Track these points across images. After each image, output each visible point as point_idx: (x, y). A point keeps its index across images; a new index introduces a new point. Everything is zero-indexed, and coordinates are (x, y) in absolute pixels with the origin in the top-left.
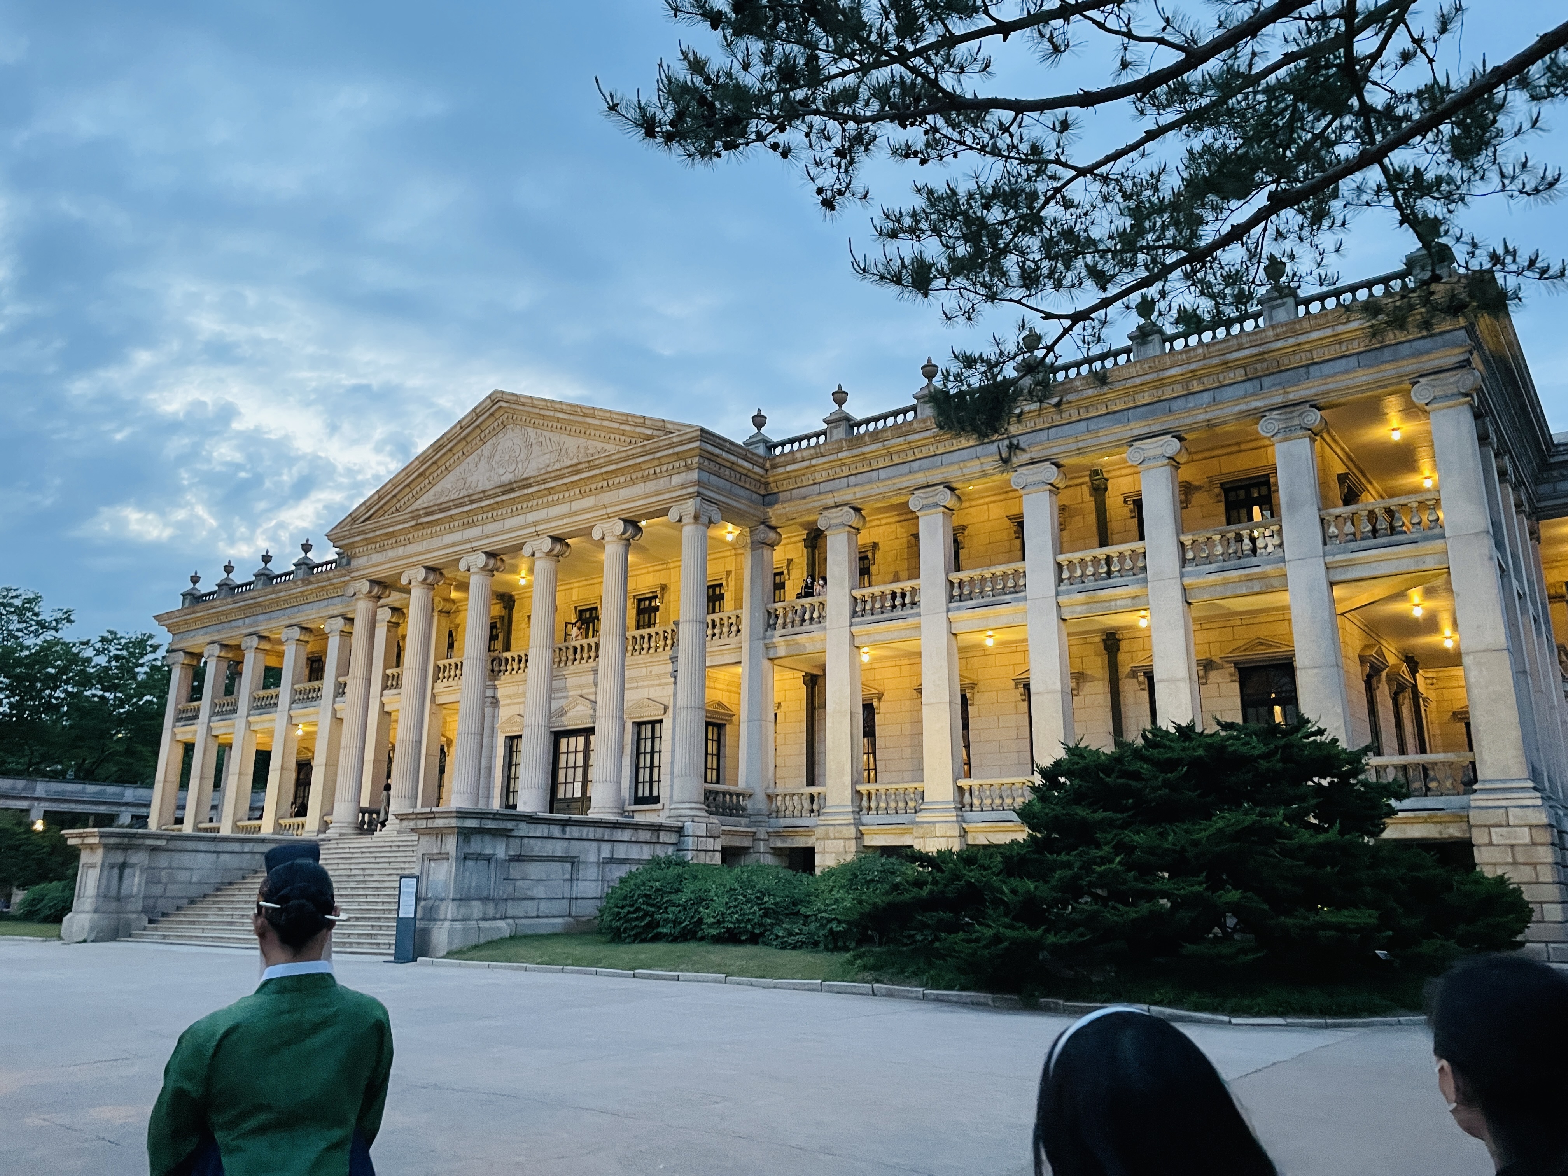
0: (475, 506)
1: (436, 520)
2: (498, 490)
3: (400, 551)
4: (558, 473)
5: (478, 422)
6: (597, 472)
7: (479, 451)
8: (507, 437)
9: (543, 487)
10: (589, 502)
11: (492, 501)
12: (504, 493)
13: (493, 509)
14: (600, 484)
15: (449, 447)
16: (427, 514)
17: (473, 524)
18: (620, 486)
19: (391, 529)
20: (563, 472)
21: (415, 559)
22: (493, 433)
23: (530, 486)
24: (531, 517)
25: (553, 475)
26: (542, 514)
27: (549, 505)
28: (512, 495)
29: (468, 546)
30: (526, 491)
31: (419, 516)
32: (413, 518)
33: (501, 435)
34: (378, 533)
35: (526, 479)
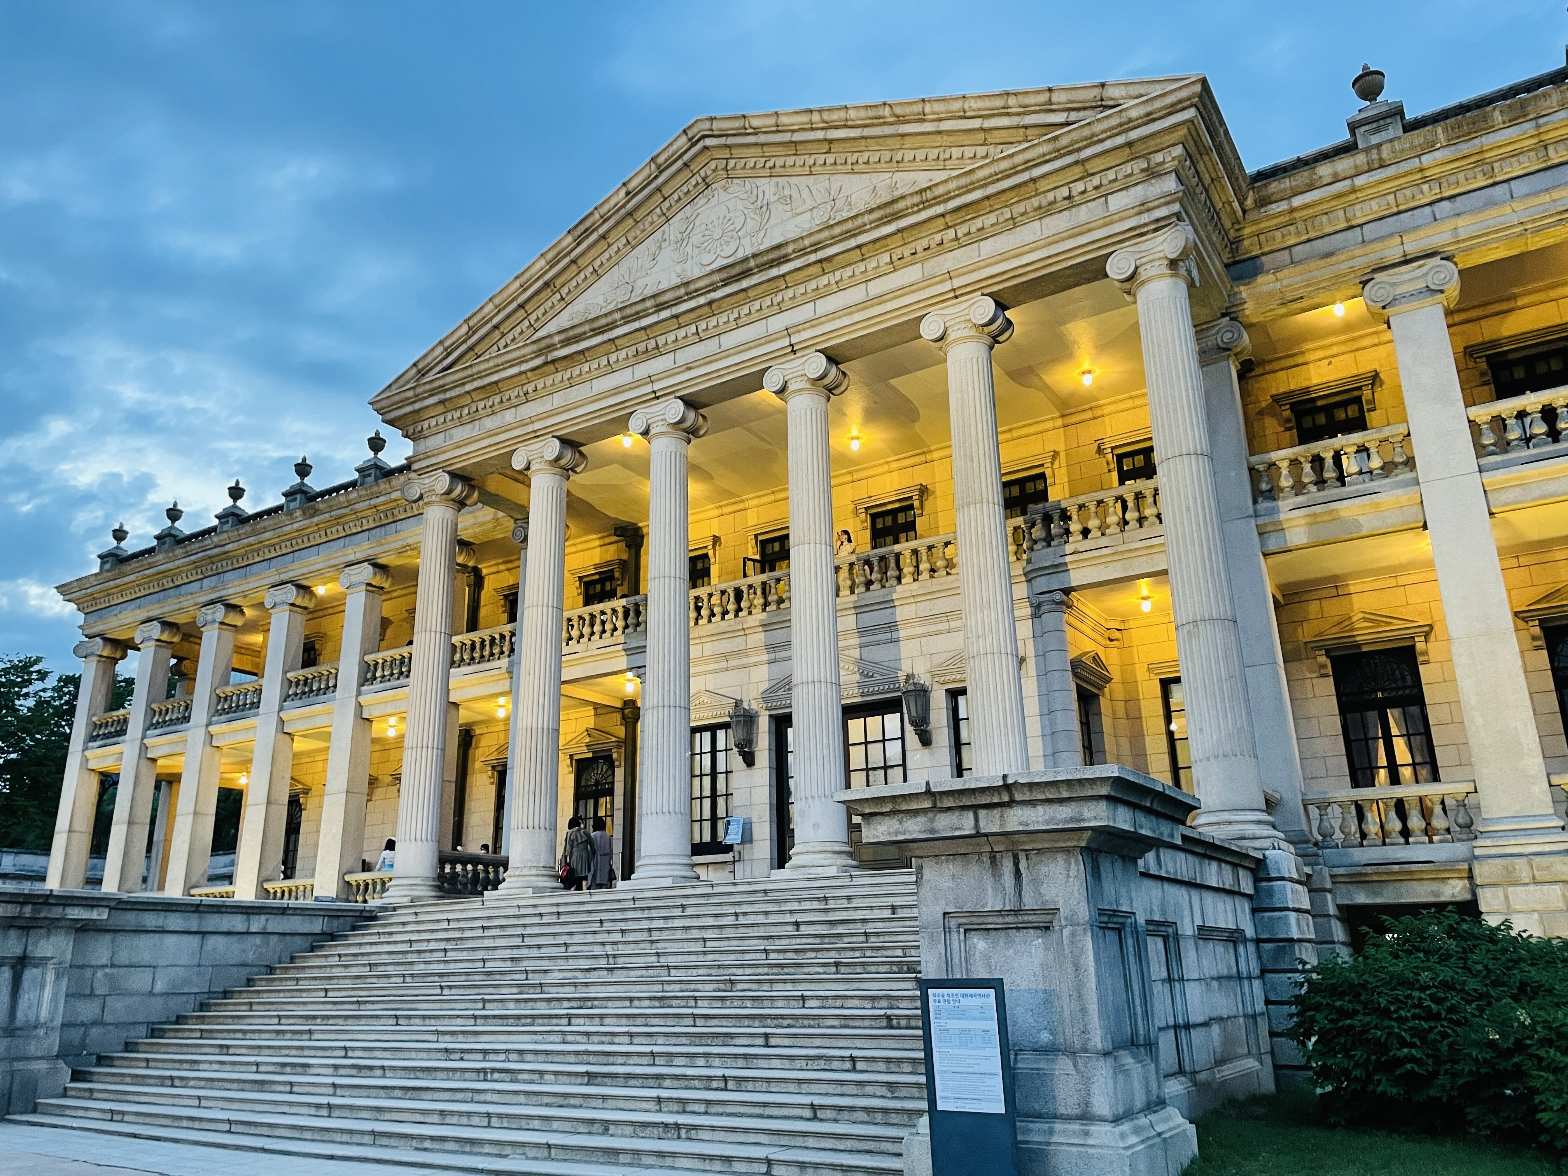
0: (665, 314)
1: (582, 352)
2: (716, 277)
3: (509, 416)
4: (850, 225)
5: (660, 180)
6: (939, 209)
7: (658, 235)
8: (714, 201)
9: (813, 258)
10: (911, 274)
11: (702, 300)
12: (726, 282)
13: (700, 318)
14: (938, 238)
15: (601, 231)
16: (567, 342)
17: (658, 351)
18: (983, 235)
19: (495, 378)
20: (859, 221)
21: (537, 426)
22: (685, 200)
23: (786, 259)
24: (777, 323)
25: (837, 230)
26: (806, 312)
27: (820, 295)
28: (745, 284)
29: (649, 389)
30: (775, 272)
31: (551, 348)
32: (539, 353)
33: (700, 201)
34: (468, 387)
35: (778, 247)
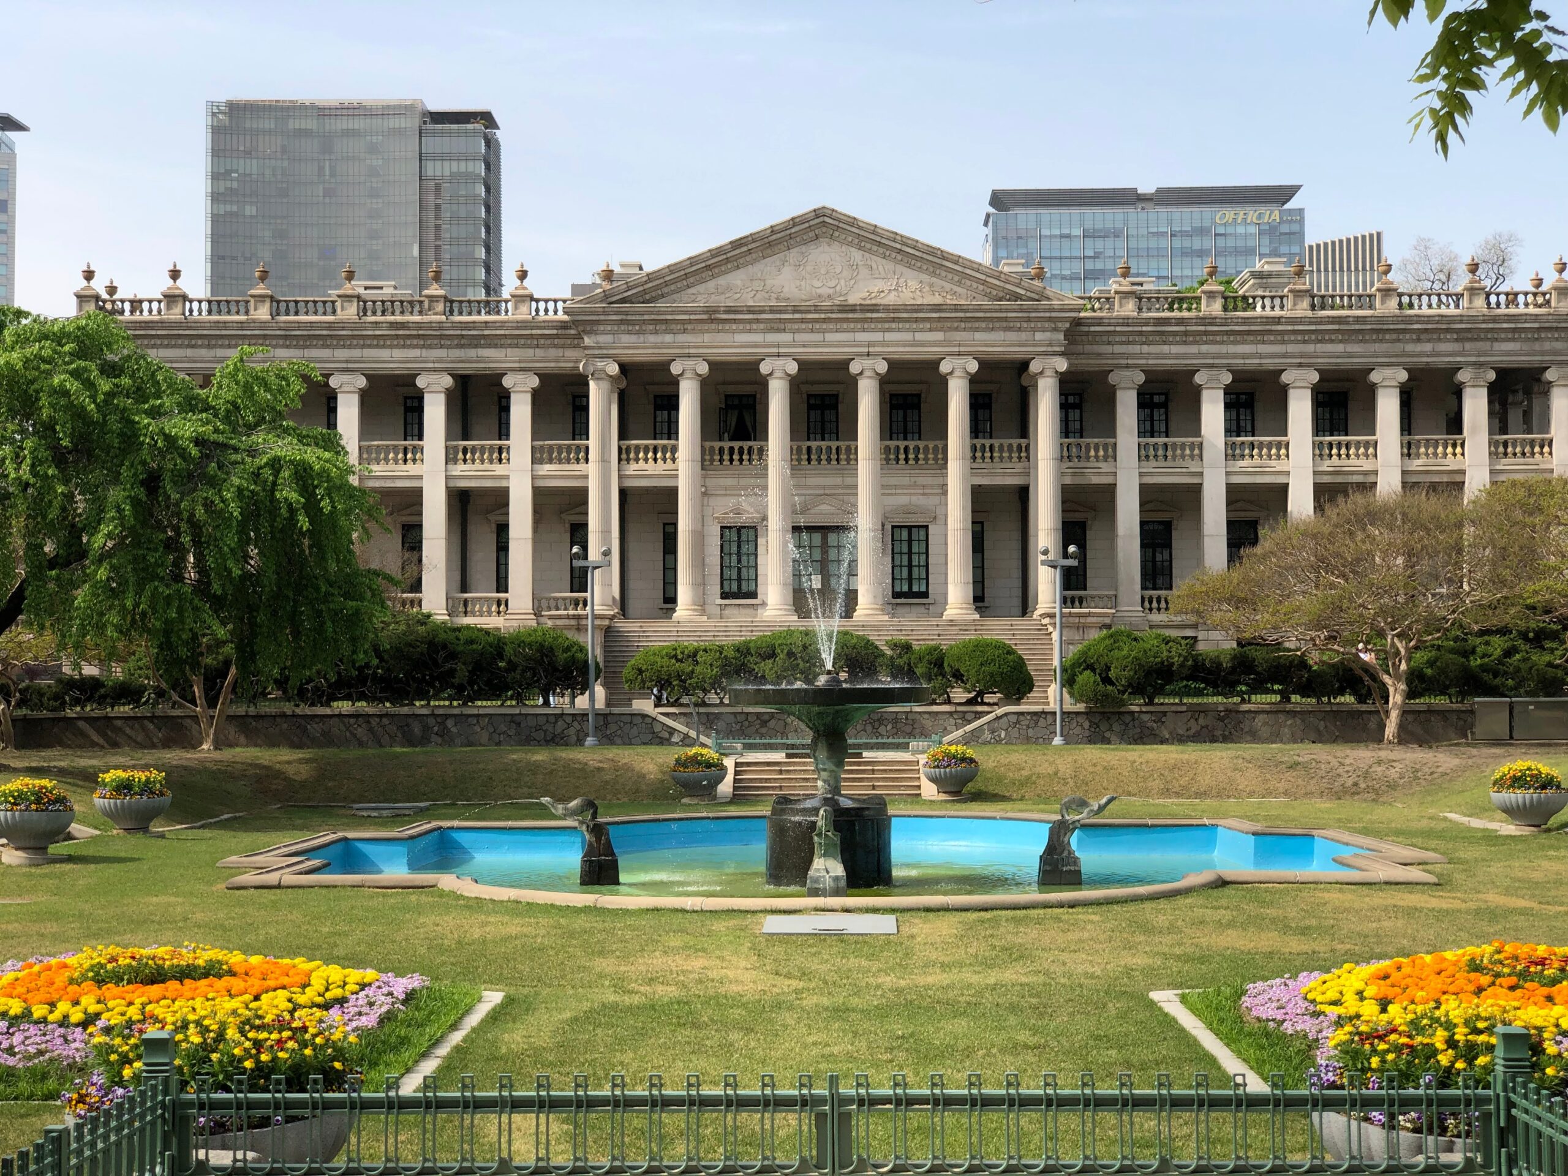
0: (799, 316)
2: (834, 308)
3: (668, 338)
4: (913, 308)
5: (793, 231)
7: (781, 255)
9: (889, 315)
11: (823, 315)
13: (818, 323)
14: (956, 324)
15: (751, 247)
18: (978, 331)
20: (921, 307)
21: (692, 351)
22: (803, 243)
24: (863, 338)
25: (907, 308)
26: (877, 336)
27: (889, 332)
29: (775, 350)
30: (867, 315)
34: (640, 317)
35: (874, 306)
